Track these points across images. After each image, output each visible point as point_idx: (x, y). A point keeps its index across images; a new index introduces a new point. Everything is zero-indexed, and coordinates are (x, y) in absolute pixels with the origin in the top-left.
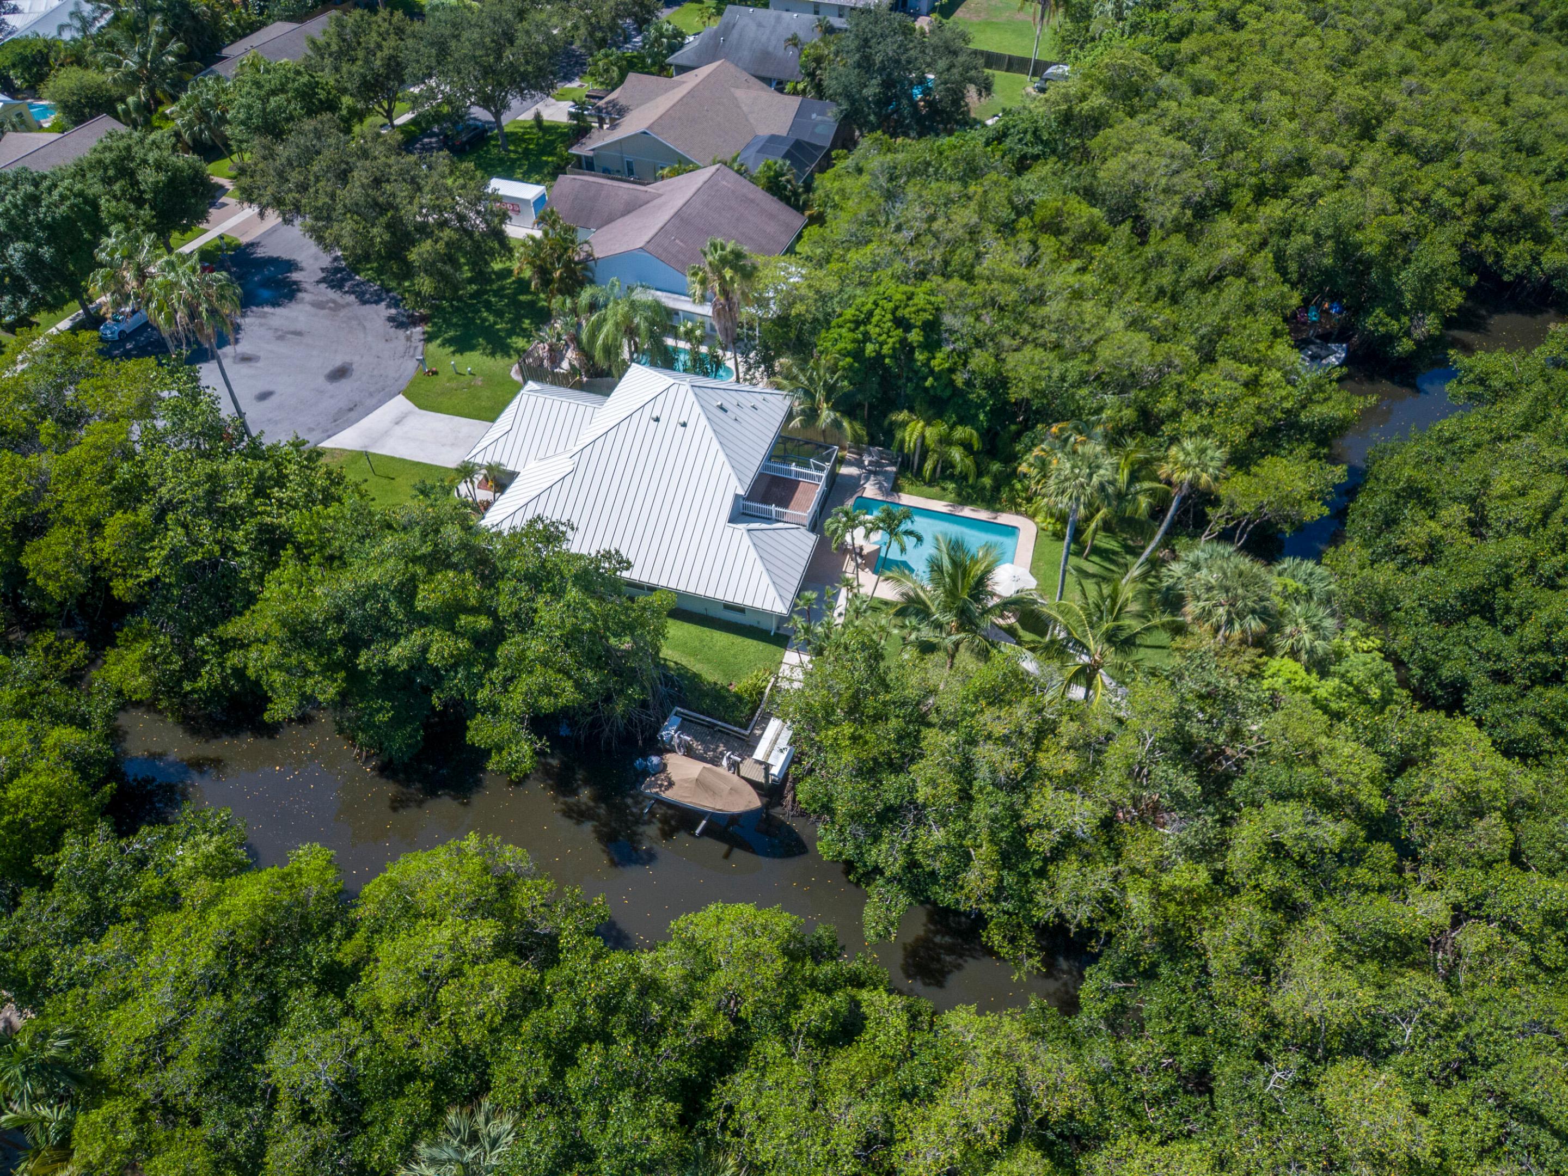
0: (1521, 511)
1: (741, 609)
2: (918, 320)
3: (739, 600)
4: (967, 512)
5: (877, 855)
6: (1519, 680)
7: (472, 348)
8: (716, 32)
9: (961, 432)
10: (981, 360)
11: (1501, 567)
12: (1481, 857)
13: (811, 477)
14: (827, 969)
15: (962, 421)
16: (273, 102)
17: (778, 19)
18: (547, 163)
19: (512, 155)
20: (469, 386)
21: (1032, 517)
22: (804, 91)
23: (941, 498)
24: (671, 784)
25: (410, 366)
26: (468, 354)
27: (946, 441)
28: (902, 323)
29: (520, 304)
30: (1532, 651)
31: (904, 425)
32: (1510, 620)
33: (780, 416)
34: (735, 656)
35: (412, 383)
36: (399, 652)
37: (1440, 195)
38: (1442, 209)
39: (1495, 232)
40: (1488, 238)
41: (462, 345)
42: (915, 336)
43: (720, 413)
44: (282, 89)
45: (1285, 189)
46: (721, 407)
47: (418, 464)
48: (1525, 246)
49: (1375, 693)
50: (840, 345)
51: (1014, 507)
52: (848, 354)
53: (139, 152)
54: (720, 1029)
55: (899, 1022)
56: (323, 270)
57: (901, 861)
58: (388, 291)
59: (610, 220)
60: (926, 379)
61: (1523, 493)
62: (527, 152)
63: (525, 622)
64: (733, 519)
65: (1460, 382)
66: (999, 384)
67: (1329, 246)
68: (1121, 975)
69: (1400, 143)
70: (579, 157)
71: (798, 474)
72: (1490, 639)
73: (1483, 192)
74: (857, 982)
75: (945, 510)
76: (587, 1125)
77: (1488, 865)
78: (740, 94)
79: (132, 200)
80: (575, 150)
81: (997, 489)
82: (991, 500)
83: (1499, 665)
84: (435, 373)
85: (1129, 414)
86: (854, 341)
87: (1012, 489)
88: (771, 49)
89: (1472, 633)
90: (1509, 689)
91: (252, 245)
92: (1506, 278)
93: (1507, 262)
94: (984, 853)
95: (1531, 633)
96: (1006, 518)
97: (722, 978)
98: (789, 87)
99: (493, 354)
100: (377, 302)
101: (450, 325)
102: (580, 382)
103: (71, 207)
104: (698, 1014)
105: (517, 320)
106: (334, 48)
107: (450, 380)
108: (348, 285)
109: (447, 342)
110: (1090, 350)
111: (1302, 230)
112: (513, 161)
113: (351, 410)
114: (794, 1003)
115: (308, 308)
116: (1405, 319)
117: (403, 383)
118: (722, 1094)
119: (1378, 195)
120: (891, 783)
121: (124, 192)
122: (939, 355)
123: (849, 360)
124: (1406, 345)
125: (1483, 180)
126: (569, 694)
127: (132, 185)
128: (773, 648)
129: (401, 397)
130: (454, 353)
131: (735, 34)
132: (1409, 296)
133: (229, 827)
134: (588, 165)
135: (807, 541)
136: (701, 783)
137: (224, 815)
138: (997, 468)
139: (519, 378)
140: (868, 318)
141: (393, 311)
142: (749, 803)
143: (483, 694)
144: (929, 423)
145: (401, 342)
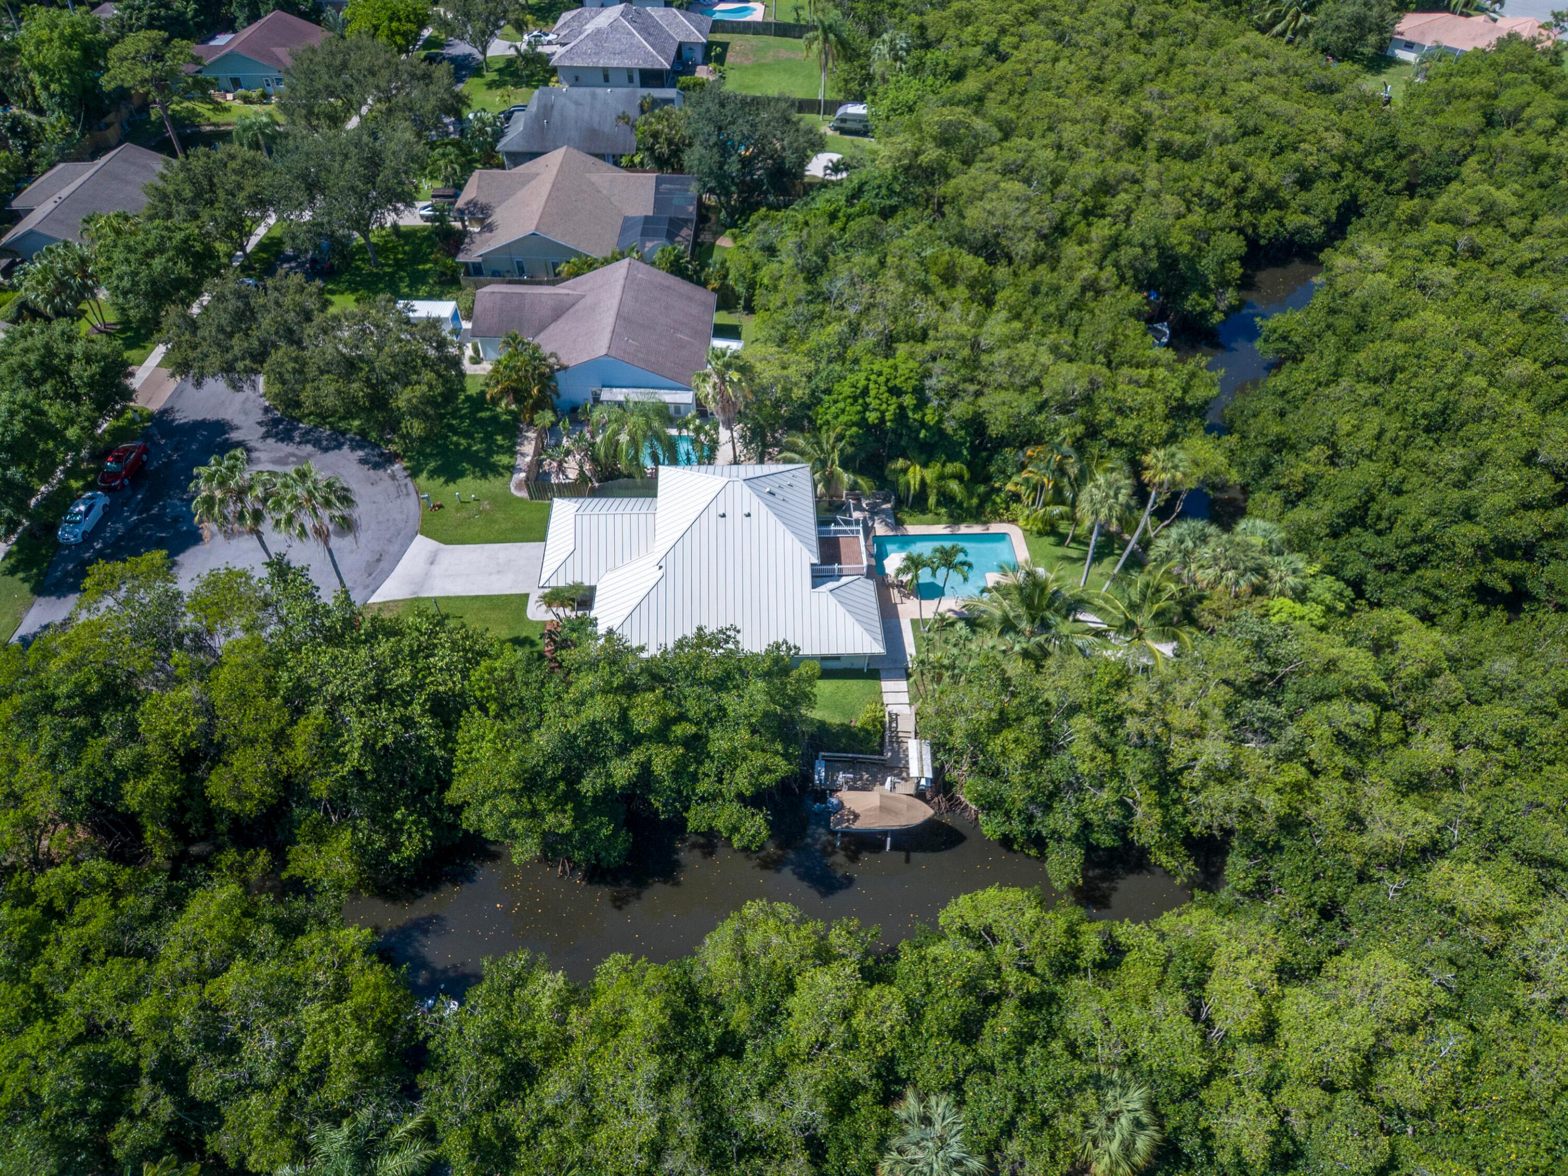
0: (1364, 441)
1: (837, 658)
2: (908, 386)
3: (833, 651)
4: (963, 529)
6: (1400, 567)
7: (462, 474)
8: (537, 115)
9: (950, 468)
10: (960, 408)
11: (1367, 490)
12: (1448, 704)
13: (845, 532)
15: (951, 458)
16: (158, 263)
17: (594, 96)
18: (426, 272)
19: (388, 270)
20: (480, 512)
21: (1014, 521)
22: (642, 163)
23: (938, 523)
24: (857, 816)
25: (411, 505)
26: (460, 481)
27: (941, 477)
28: (896, 391)
29: (482, 422)
30: (1407, 545)
31: (905, 471)
32: (1382, 525)
33: (809, 488)
34: (844, 697)
35: (424, 521)
36: (623, 773)
37: (1209, 189)
38: (1213, 200)
39: (1249, 207)
40: (1246, 214)
41: (451, 473)
42: (908, 400)
43: (770, 497)
44: (161, 249)
45: (1103, 207)
46: (771, 493)
47: (477, 597)
48: (1272, 214)
49: (1341, 606)
50: (843, 418)
51: (997, 516)
52: (854, 424)
53: (61, 348)
56: (260, 424)
57: (1077, 823)
58: (343, 433)
60: (918, 432)
61: (1358, 428)
62: (398, 265)
64: (815, 585)
65: (1266, 341)
66: (976, 425)
67: (1155, 252)
69: (1166, 148)
70: (466, 265)
71: (836, 532)
72: (1370, 541)
73: (1236, 179)
75: (947, 531)
77: (1453, 709)
78: (594, 178)
79: (67, 397)
80: (461, 258)
81: (981, 505)
82: (976, 515)
83: (1384, 560)
84: (440, 507)
85: (1080, 429)
86: (858, 412)
87: (994, 503)
88: (596, 125)
89: (1355, 540)
90: (1395, 576)
91: (164, 412)
92: (1263, 242)
93: (1261, 230)
95: (1401, 532)
96: (995, 528)
98: (624, 161)
99: (484, 476)
100: (339, 446)
101: (427, 457)
102: (593, 488)
103: (25, 420)
105: (488, 439)
106: (188, 193)
107: (457, 510)
108: (296, 434)
109: (433, 474)
110: (1037, 382)
111: (1128, 242)
112: (392, 275)
113: (379, 560)
116: (1212, 297)
117: (415, 522)
119: (1171, 203)
121: (56, 392)
122: (928, 411)
123: (854, 429)
124: (1218, 317)
125: (1234, 168)
127: (64, 383)
128: (870, 682)
129: (419, 537)
130: (446, 482)
131: (556, 113)
132: (1212, 278)
133: (531, 965)
134: (476, 270)
135: (869, 587)
136: (883, 809)
137: (524, 956)
138: (982, 489)
139: (524, 494)
140: (865, 392)
141: (360, 453)
142: (922, 813)
143: (703, 787)
144: (925, 465)
145: (388, 483)
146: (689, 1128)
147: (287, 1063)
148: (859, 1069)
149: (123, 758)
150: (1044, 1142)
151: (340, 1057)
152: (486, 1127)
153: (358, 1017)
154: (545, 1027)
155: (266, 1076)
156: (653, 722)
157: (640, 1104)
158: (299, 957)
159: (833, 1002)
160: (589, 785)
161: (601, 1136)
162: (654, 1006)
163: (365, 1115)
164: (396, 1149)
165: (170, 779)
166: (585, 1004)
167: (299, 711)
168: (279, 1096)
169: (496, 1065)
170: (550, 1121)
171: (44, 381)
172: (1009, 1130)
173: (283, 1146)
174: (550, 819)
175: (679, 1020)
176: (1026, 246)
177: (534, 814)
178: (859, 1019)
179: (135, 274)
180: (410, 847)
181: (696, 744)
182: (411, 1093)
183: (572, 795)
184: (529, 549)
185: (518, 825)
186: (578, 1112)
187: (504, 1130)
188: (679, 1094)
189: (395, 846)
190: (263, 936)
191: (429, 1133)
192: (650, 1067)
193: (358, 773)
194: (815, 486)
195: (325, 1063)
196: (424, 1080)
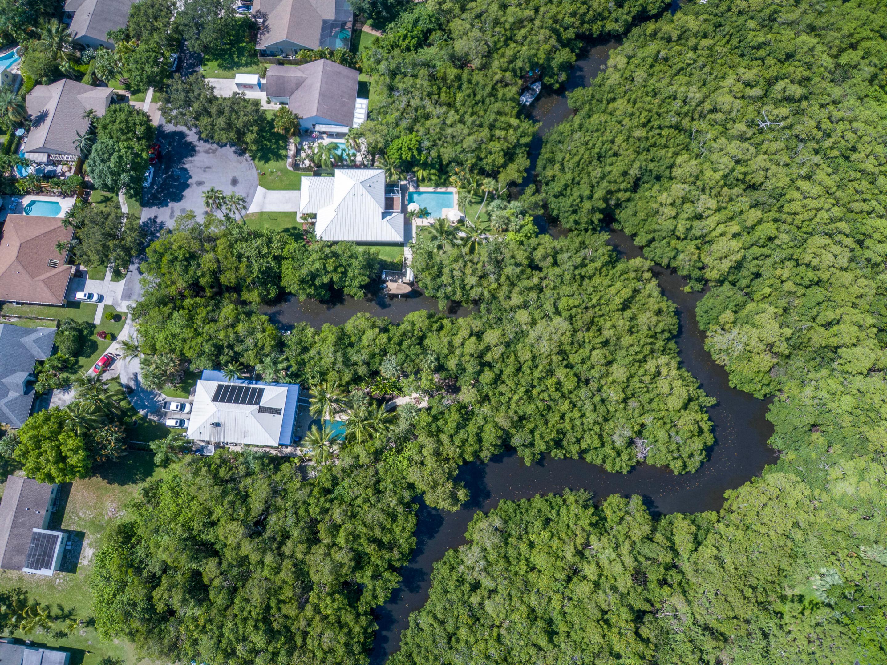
3: (391, 240)
5: (439, 294)
7: (270, 159)
9: (432, 171)
13: (397, 196)
14: (435, 319)
15: (432, 168)
20: (278, 177)
21: (456, 187)
23: (430, 188)
24: (390, 290)
25: (255, 173)
26: (269, 162)
27: (430, 174)
28: (411, 149)
29: (274, 134)
31: (417, 171)
34: (392, 253)
35: (260, 180)
36: (326, 280)
37: (566, 18)
39: (588, 22)
40: (586, 26)
41: (266, 158)
42: (415, 153)
43: (370, 188)
46: (369, 186)
48: (599, 24)
49: (529, 235)
50: (395, 156)
51: (449, 186)
52: (398, 158)
54: (421, 334)
55: (450, 324)
57: (444, 294)
59: (292, 93)
60: (420, 161)
63: (350, 265)
64: (383, 218)
66: (440, 159)
68: (487, 304)
70: (260, 50)
71: (393, 196)
74: (440, 318)
75: (432, 190)
76: (407, 352)
80: (258, 47)
81: (444, 183)
82: (443, 186)
84: (264, 174)
86: (399, 155)
87: (448, 182)
91: (160, 126)
92: (594, 36)
93: (594, 31)
94: (459, 291)
96: (447, 190)
97: (417, 326)
99: (277, 160)
100: (226, 145)
102: (315, 171)
104: (416, 333)
105: (277, 143)
107: (270, 176)
109: (260, 159)
112: (230, 49)
113: (248, 196)
114: (432, 327)
115: (204, 154)
116: (556, 77)
117: (257, 181)
118: (425, 343)
120: (438, 280)
122: (422, 155)
123: (398, 160)
124: (557, 85)
125: (583, 3)
126: (367, 280)
128: (400, 248)
129: (259, 187)
130: (265, 163)
132: (555, 69)
133: (306, 325)
134: (264, 54)
135: (402, 216)
136: (397, 288)
137: (304, 323)
138: (444, 177)
139: (291, 169)
140: (401, 148)
141: (233, 148)
142: (408, 289)
143: (347, 284)
144: (424, 170)
145: (245, 163)
146: (340, 360)
147: (256, 345)
148: (377, 350)
149: (199, 273)
150: (412, 364)
151: (267, 344)
152: (299, 359)
153: (269, 336)
154: (310, 340)
155: (252, 347)
156: (332, 268)
157: (330, 355)
158: (253, 323)
159: (372, 337)
160: (317, 282)
161: (323, 361)
162: (333, 337)
163: (273, 355)
164: (282, 362)
165: (211, 278)
166: (319, 335)
167: (240, 261)
168: (255, 351)
169: (299, 347)
170: (313, 358)
171: (128, 133)
172: (404, 362)
173: (257, 361)
174: (308, 291)
175: (340, 339)
176: (476, 63)
177: (304, 289)
178: (377, 341)
179: (141, 75)
180: (273, 294)
181: (345, 273)
182: (282, 352)
183: (313, 284)
184: (296, 192)
185: (300, 292)
186: (318, 357)
187: (303, 360)
188: (339, 354)
189: (269, 294)
190: (242, 317)
191: (287, 359)
192: (333, 348)
193: (257, 277)
194: (386, 178)
195: (264, 345)
196: (284, 349)
